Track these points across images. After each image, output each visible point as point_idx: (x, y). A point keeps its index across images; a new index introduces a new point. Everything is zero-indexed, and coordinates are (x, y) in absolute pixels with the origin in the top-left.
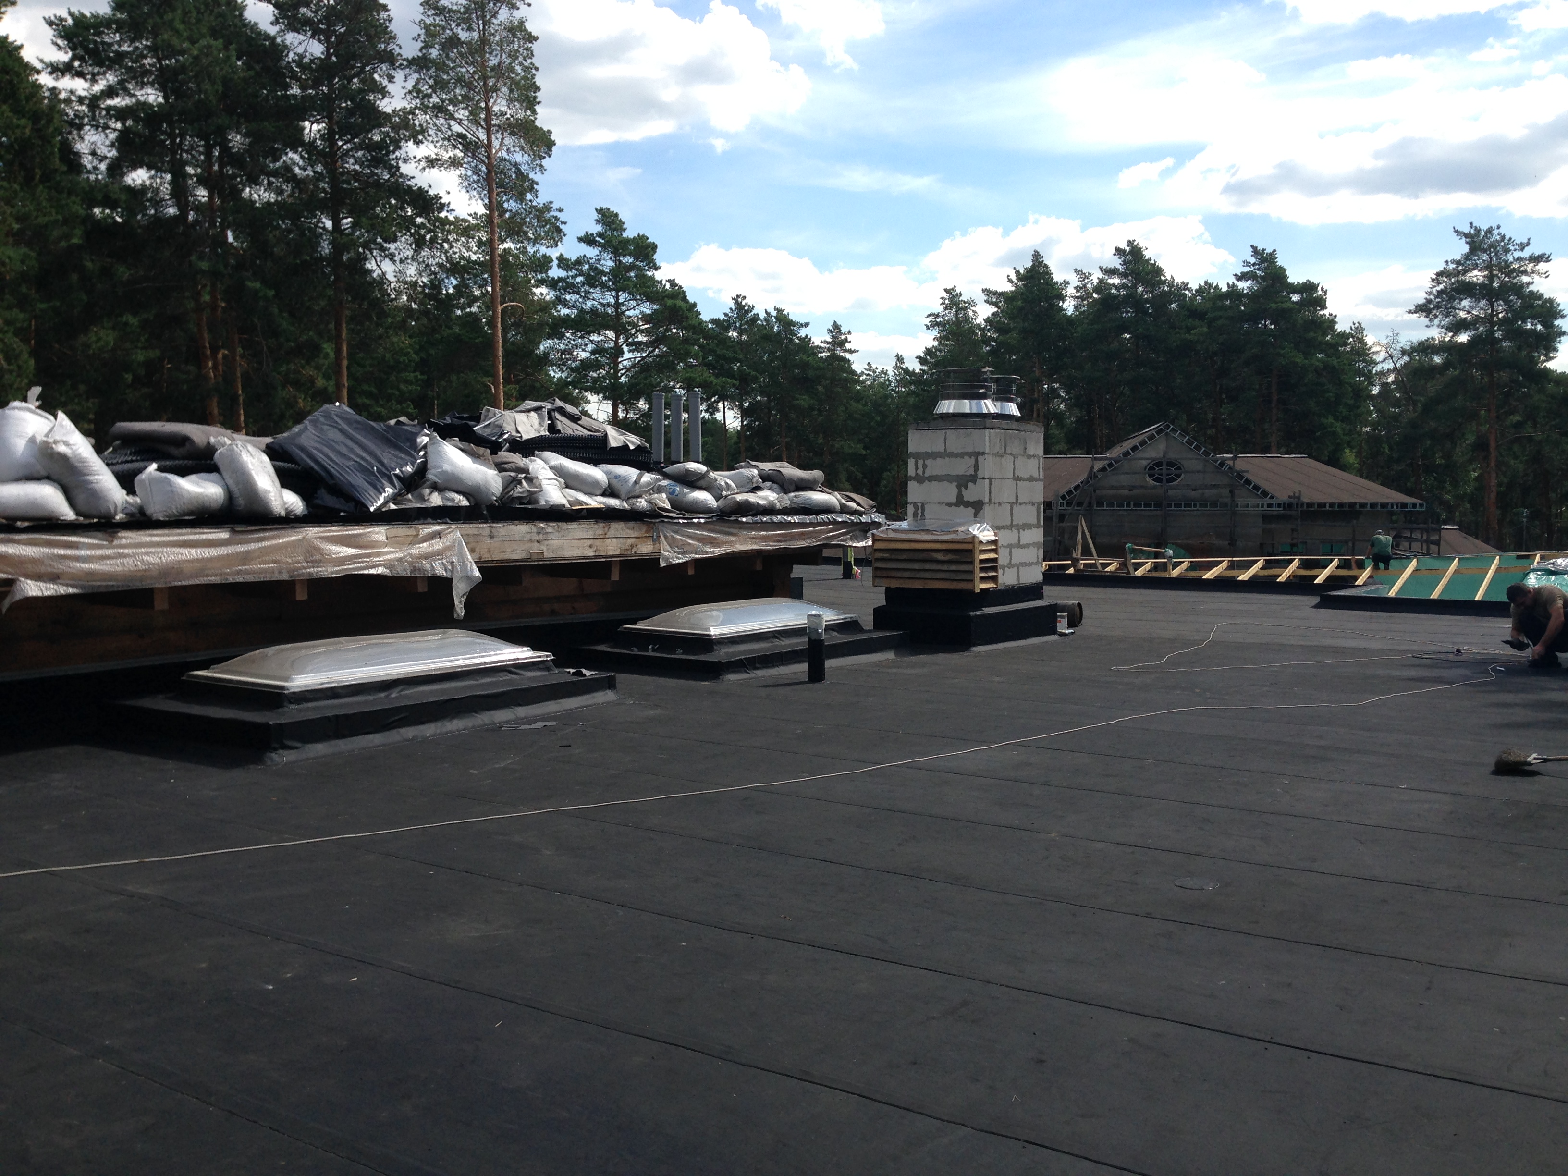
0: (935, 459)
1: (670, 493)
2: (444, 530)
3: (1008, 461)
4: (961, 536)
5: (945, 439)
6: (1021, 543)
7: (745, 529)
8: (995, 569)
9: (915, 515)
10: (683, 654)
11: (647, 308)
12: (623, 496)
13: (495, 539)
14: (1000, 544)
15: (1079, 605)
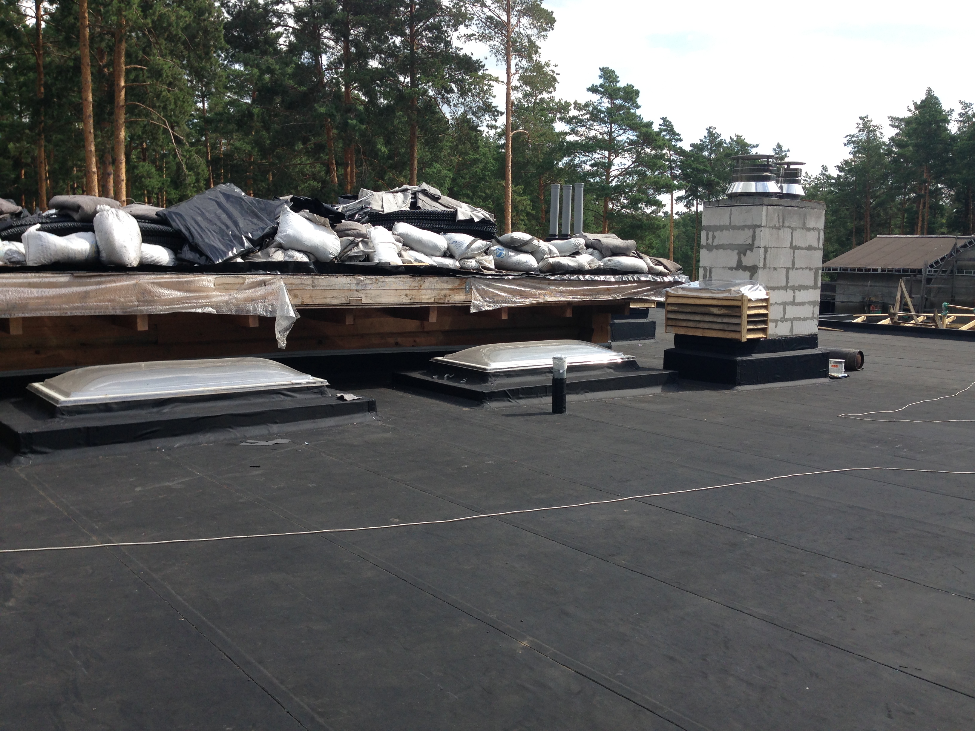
0: (722, 231)
1: (497, 256)
2: (270, 280)
3: (786, 234)
4: (733, 295)
5: (731, 214)
6: (796, 301)
7: (554, 285)
8: (765, 322)
9: (704, 277)
10: (466, 383)
12: (457, 257)
13: (316, 288)
14: (771, 301)
15: (861, 353)
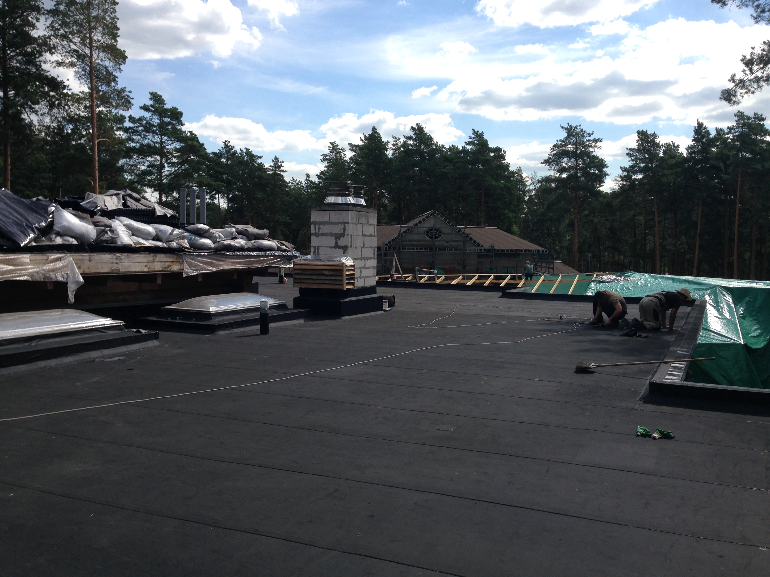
0: (324, 225)
1: (189, 240)
2: (63, 257)
3: (360, 227)
4: (337, 263)
5: (329, 215)
6: (366, 266)
7: (229, 258)
8: (353, 279)
9: (314, 252)
10: (195, 321)
11: (178, 145)
12: (164, 240)
13: (92, 262)
14: (356, 267)
15: (393, 296)
